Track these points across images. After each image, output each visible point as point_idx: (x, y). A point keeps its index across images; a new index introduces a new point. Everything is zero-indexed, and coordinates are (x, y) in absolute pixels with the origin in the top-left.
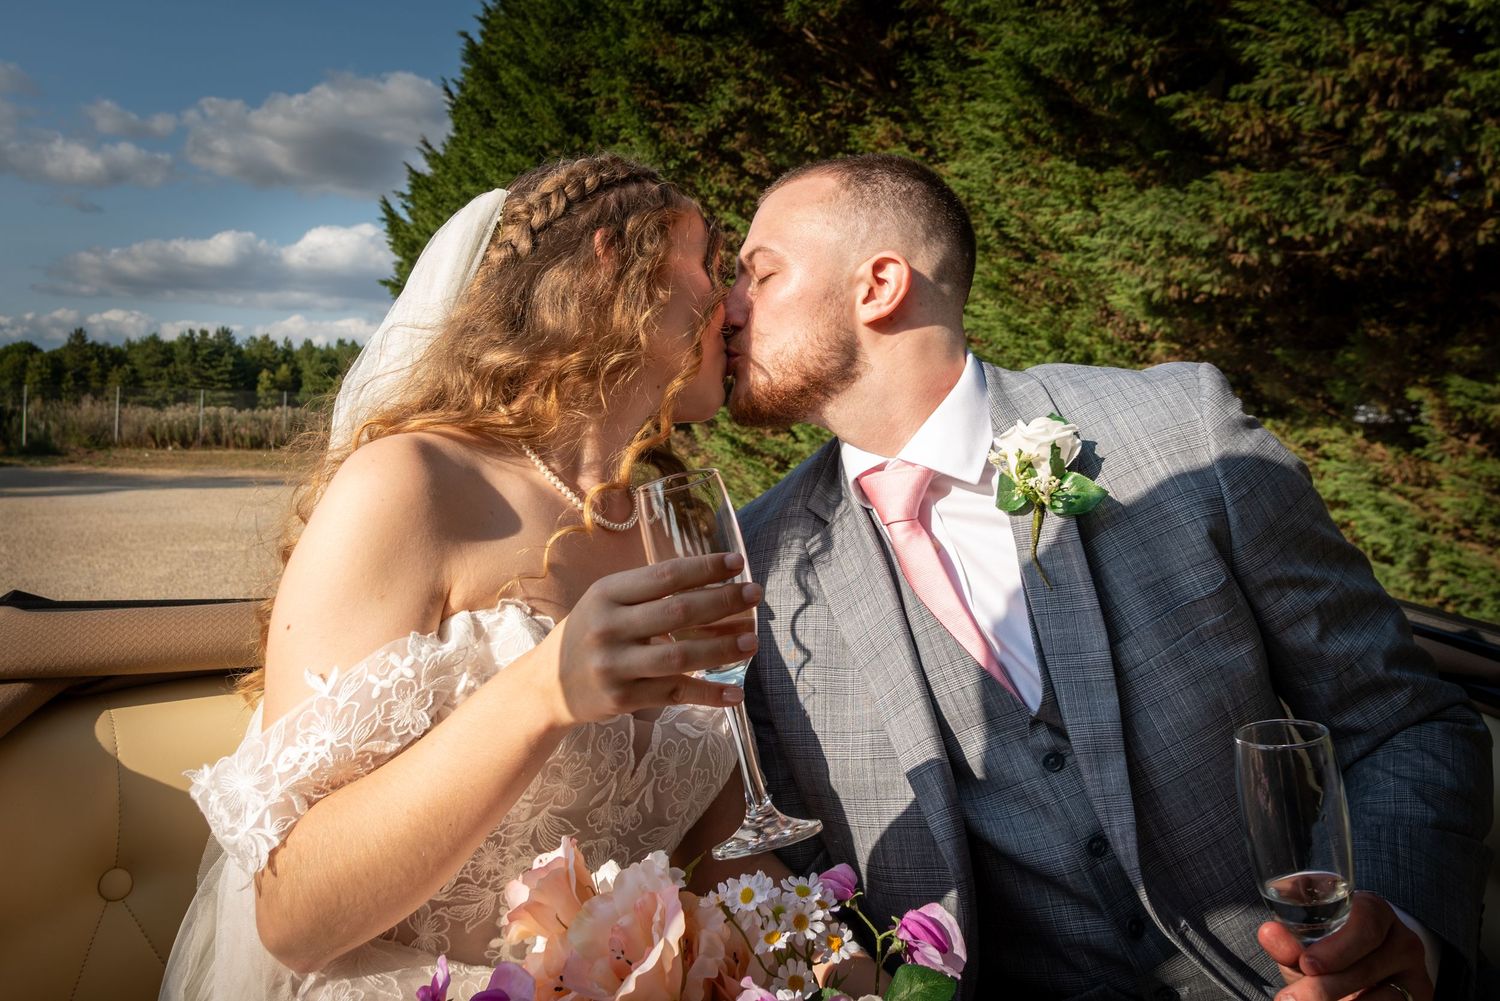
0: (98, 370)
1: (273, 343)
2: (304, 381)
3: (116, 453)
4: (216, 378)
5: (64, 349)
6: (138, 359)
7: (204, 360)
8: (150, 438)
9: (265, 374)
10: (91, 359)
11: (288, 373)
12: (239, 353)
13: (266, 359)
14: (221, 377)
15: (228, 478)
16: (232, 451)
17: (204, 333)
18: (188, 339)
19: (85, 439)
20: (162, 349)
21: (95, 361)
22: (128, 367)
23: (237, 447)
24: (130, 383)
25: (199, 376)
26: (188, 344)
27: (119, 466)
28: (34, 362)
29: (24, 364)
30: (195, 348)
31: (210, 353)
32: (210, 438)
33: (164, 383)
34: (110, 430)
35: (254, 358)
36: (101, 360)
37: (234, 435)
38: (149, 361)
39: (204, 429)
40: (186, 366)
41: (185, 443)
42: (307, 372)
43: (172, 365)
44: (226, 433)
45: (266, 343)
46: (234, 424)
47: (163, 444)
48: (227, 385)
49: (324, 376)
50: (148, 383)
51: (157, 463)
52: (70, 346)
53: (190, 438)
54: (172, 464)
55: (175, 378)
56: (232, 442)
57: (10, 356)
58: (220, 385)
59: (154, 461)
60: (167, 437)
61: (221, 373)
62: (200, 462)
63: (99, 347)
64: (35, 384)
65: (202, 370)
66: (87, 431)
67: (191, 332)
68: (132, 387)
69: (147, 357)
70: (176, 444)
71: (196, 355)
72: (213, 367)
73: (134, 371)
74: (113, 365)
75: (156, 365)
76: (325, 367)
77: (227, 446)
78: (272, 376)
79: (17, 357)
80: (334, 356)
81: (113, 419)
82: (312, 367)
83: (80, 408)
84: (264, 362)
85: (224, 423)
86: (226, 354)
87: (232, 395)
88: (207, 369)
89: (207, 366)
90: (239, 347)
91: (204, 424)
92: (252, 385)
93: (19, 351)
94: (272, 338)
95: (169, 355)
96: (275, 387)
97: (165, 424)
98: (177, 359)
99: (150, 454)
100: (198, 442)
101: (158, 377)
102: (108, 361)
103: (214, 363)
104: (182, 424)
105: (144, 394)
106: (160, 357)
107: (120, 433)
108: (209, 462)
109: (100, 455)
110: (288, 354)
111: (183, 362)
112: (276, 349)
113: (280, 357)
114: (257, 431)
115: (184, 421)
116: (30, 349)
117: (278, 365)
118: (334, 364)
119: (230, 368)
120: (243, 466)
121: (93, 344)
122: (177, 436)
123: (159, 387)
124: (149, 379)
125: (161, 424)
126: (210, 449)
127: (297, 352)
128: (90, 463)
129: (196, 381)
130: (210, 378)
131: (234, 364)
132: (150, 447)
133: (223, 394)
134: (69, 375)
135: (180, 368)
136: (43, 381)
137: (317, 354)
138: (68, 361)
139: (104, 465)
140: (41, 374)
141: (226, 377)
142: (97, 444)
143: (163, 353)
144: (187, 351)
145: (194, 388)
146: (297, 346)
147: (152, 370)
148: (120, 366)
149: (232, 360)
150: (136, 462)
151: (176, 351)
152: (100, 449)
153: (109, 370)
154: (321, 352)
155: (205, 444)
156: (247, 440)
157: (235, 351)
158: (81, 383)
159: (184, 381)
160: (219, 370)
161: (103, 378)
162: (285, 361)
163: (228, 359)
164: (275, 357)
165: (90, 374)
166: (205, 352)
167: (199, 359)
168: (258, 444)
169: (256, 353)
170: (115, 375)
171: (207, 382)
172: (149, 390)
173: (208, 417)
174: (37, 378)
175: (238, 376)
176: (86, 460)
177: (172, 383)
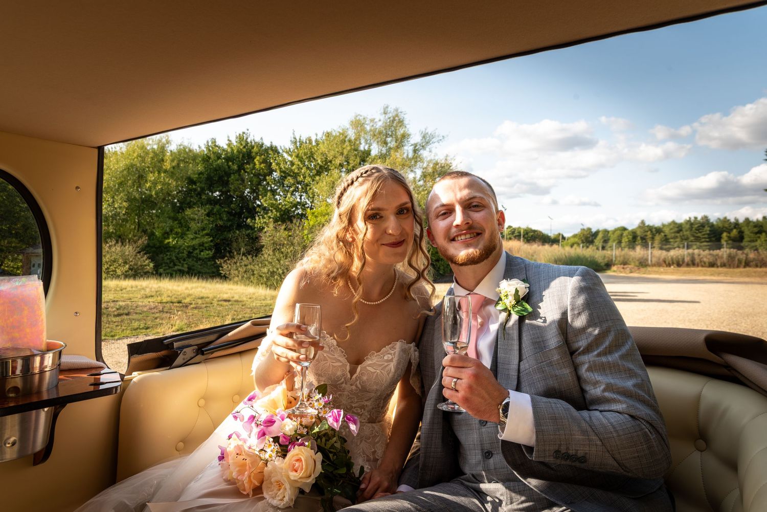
0: (650, 236)
1: (729, 220)
2: (745, 236)
3: (649, 269)
4: (702, 237)
5: (637, 228)
6: (667, 230)
7: (696, 230)
8: (663, 263)
9: (725, 235)
10: (648, 231)
11: (737, 233)
12: (712, 225)
13: (726, 227)
14: (704, 236)
15: (696, 280)
16: (700, 268)
17: (696, 218)
18: (688, 221)
19: (637, 263)
20: (677, 226)
21: (649, 232)
22: (663, 234)
23: (702, 266)
24: (664, 240)
25: (693, 236)
26: (689, 223)
27: (650, 274)
28: (625, 233)
29: (622, 235)
30: (692, 224)
31: (699, 226)
32: (690, 263)
33: (678, 240)
34: (647, 260)
35: (719, 227)
36: (652, 232)
37: (701, 262)
38: (672, 231)
39: (687, 259)
40: (688, 233)
41: (679, 265)
42: (747, 232)
43: (681, 232)
44: (697, 261)
45: (726, 220)
46: (701, 256)
47: (669, 265)
48: (707, 240)
49: (757, 233)
50: (671, 240)
51: (666, 273)
52: (639, 227)
53: (681, 263)
54: (672, 273)
55: (683, 238)
56: (700, 264)
57: (617, 232)
58: (703, 240)
59: (666, 272)
60: (671, 262)
61: (704, 235)
62: (685, 273)
63: (650, 227)
64: (626, 242)
65: (695, 234)
66: (638, 260)
67: (690, 218)
68: (664, 242)
69: (671, 229)
70: (675, 265)
71: (692, 228)
72: (700, 232)
73: (665, 236)
74: (656, 233)
75: (675, 232)
76: (756, 230)
77: (698, 266)
78: (728, 235)
79: (619, 232)
80: (761, 224)
81: (648, 256)
82: (749, 230)
83: (635, 251)
84: (724, 229)
85: (696, 257)
86: (706, 226)
87: (709, 244)
88: (697, 233)
89: (697, 232)
90: (712, 223)
91: (687, 257)
92: (719, 239)
93: (620, 230)
94: (728, 218)
95: (680, 228)
96: (730, 240)
97: (670, 257)
98: (684, 230)
99: (664, 269)
100: (685, 264)
101: (676, 237)
102: (655, 232)
103: (700, 231)
104: (677, 257)
105: (670, 245)
106: (676, 229)
107: (651, 261)
108: (689, 273)
109: (643, 270)
110: (737, 225)
111: (686, 231)
112: (730, 223)
113: (732, 226)
114: (711, 259)
115: (678, 256)
116: (624, 229)
117: (732, 230)
118: (761, 228)
119: (708, 232)
120: (705, 275)
121: (648, 226)
122: (675, 262)
123: (676, 242)
124: (672, 238)
125: (668, 257)
126: (690, 267)
127: (742, 224)
128: (639, 273)
129: (692, 238)
130: (698, 237)
131: (710, 231)
132: (663, 267)
133: (705, 244)
134: (639, 238)
135: (685, 233)
136: (629, 241)
137: (751, 224)
138: (639, 233)
139: (644, 274)
140: (628, 238)
141: (706, 236)
142: (642, 265)
143: (677, 228)
144: (688, 226)
145: (692, 241)
146: (741, 220)
147: (673, 235)
148: (660, 233)
149: (709, 229)
150: (657, 273)
151: (683, 226)
152: (643, 267)
153: (655, 236)
154: (754, 223)
155: (688, 265)
156: (707, 264)
157: (710, 225)
158: (644, 241)
159: (687, 239)
160: (703, 233)
161: (653, 239)
162: (735, 228)
163: (707, 229)
164: (730, 226)
165: (648, 237)
166: (696, 226)
167: (694, 229)
168: (712, 265)
169: (721, 225)
170: (658, 238)
171: (697, 239)
172: (672, 243)
173: (689, 254)
174: (627, 240)
175: (712, 236)
176: (637, 272)
177: (682, 240)
